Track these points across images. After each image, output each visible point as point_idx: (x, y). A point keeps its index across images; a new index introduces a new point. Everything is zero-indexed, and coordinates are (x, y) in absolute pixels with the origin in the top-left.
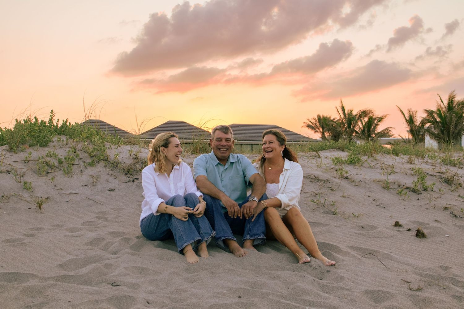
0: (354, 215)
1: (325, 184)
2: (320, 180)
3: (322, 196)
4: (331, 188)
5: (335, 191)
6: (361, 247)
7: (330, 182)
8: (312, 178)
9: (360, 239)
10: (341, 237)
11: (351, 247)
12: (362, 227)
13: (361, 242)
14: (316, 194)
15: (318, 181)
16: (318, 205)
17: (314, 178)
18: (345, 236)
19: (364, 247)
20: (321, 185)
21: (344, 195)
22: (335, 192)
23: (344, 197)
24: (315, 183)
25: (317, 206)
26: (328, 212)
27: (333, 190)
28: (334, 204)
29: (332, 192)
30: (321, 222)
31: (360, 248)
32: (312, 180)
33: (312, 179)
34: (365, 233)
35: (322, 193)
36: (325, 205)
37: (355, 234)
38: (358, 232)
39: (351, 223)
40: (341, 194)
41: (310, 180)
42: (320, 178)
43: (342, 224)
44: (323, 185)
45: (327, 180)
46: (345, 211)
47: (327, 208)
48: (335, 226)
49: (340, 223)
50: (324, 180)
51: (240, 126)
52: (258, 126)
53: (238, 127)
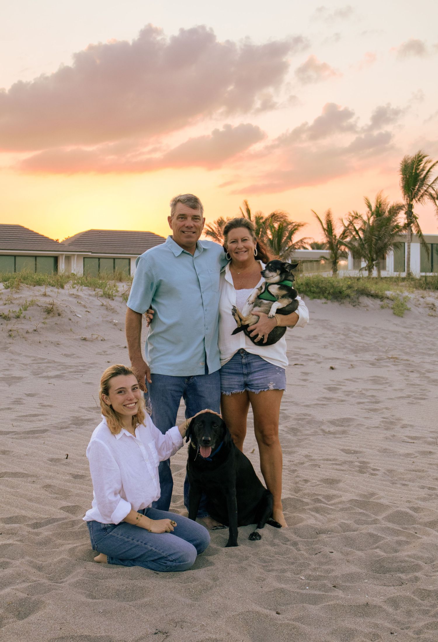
51: (101, 233)
52: (126, 233)
53: (98, 234)
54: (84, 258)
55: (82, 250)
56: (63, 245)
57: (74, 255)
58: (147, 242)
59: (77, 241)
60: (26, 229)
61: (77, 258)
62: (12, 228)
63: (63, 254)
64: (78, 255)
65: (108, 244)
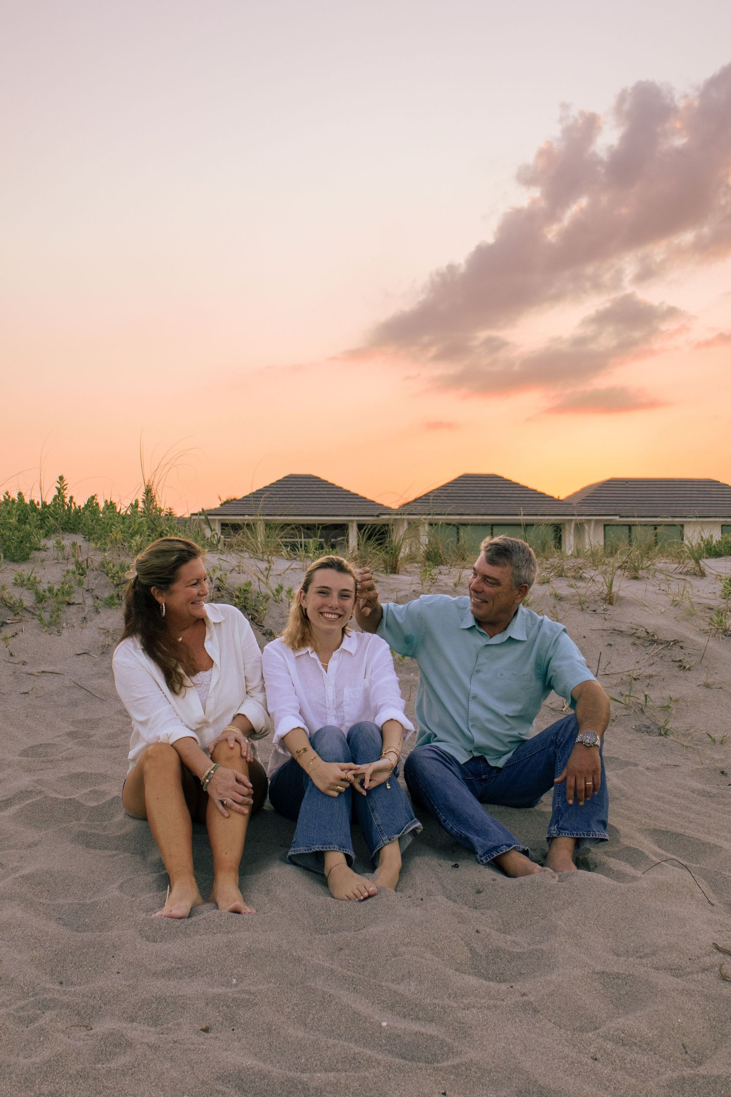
0: (711, 737)
1: (666, 652)
2: (655, 641)
3: (649, 684)
4: (680, 661)
5: (689, 669)
6: (682, 831)
7: (682, 648)
8: (639, 635)
9: (694, 807)
10: (647, 800)
11: (655, 830)
12: (722, 773)
13: (692, 816)
14: (635, 679)
15: (651, 644)
16: (627, 707)
17: (644, 634)
18: (658, 799)
19: (690, 833)
20: (657, 655)
21: (710, 681)
22: (687, 673)
23: (707, 686)
24: (643, 649)
25: (625, 712)
26: (649, 728)
27: (685, 667)
28: (668, 707)
29: (681, 673)
30: (616, 756)
31: (679, 835)
32: (638, 642)
33: (639, 638)
34: (715, 791)
35: (651, 676)
36: (645, 710)
37: (688, 792)
38: (700, 786)
39: (698, 759)
40: (703, 678)
41: (631, 640)
42: (661, 636)
43: (669, 763)
44: (661, 655)
45: (675, 640)
46: (693, 727)
47: (648, 718)
48: (648, 769)
49: (667, 758)
50: (667, 642)
51: (628, 483)
52: (671, 483)
53: (623, 486)
54: (605, 525)
55: (603, 512)
56: (571, 505)
57: (589, 521)
58: (709, 496)
59: (591, 498)
60: (507, 480)
61: (595, 525)
62: (485, 479)
63: (571, 520)
64: (596, 521)
65: (643, 502)
